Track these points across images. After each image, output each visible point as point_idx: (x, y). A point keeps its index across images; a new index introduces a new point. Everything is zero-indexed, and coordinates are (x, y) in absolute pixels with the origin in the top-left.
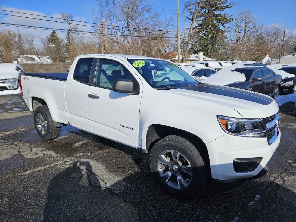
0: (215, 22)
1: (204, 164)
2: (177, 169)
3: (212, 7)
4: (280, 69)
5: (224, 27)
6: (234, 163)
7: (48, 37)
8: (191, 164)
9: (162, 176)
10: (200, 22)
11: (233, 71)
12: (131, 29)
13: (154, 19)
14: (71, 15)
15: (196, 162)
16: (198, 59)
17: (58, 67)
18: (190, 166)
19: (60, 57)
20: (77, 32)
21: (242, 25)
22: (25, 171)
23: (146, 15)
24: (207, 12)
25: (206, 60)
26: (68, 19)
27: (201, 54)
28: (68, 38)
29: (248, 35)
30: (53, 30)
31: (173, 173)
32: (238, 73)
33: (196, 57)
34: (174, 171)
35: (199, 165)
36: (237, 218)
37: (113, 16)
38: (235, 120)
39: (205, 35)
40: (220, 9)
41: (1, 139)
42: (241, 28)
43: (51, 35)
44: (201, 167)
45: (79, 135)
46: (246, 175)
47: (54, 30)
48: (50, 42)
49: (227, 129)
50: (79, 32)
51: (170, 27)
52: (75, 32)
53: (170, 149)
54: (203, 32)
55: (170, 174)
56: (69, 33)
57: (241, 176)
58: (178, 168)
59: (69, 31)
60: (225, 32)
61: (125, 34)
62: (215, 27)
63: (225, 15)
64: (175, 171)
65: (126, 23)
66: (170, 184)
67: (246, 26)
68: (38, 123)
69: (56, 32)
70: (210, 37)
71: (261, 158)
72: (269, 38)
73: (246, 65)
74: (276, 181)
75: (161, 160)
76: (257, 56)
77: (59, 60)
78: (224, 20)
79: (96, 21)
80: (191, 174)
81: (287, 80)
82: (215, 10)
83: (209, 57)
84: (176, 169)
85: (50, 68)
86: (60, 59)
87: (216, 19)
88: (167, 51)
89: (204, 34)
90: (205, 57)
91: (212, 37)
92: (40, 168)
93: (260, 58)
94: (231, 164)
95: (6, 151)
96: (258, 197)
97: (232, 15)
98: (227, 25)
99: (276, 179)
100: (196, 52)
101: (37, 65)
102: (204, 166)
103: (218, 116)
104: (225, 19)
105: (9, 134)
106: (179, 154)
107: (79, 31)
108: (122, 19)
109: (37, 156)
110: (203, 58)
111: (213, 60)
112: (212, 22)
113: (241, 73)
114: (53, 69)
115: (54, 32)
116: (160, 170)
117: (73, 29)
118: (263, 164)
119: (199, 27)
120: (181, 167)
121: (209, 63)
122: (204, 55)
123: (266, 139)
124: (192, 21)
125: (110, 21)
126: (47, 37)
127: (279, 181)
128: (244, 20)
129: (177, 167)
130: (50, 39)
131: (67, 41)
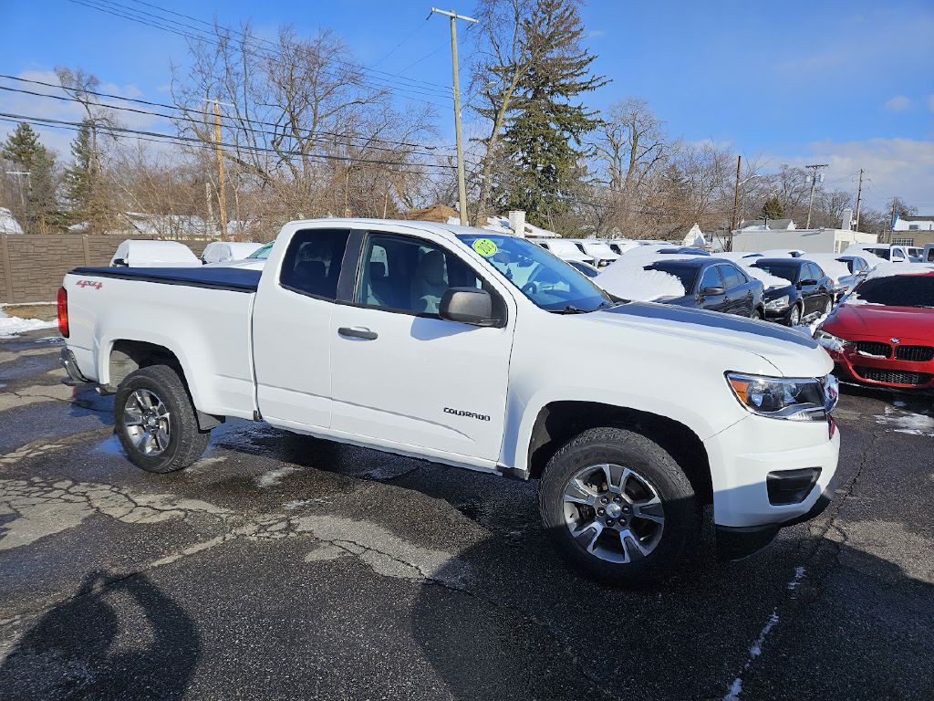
0: (553, 125)
1: (692, 493)
2: (618, 511)
3: (543, 84)
4: (752, 266)
5: (578, 142)
6: (770, 481)
7: (5, 143)
8: (660, 496)
9: (576, 534)
10: (513, 124)
11: (647, 268)
12: (302, 134)
13: (375, 107)
14: (92, 78)
15: (674, 489)
17: (76, 246)
18: (656, 500)
19: (50, 213)
20: (114, 132)
21: (625, 138)
22: (156, 557)
23: (352, 93)
24: (530, 95)
26: (82, 88)
27: (519, 216)
28: (84, 151)
29: (642, 168)
30: (23, 120)
31: (608, 524)
32: (663, 274)
33: (505, 225)
34: (608, 518)
35: (683, 495)
36: (774, 616)
37: (241, 88)
38: (761, 381)
39: (526, 162)
40: (565, 90)
41: (3, 476)
42: (623, 147)
43: (15, 136)
44: (687, 499)
45: (255, 454)
46: (789, 511)
47: (26, 121)
48: (12, 161)
49: (751, 403)
50: (119, 133)
51: (425, 133)
52: (105, 131)
53: (600, 462)
54: (521, 155)
55: (597, 526)
56: (86, 133)
57: (780, 515)
58: (623, 510)
59: (87, 127)
60: (580, 155)
61: (284, 147)
62: (555, 141)
63: (579, 108)
64: (611, 519)
65: (287, 115)
66: (599, 554)
67: (635, 140)
68: (131, 420)
69: (35, 129)
70: (540, 169)
71: (819, 470)
72: (698, 178)
73: (662, 252)
74: (828, 536)
75: (575, 493)
76: (672, 227)
77: (47, 223)
78: (577, 122)
79: (184, 100)
80: (661, 520)
81: (773, 294)
82: (552, 93)
83: (541, 227)
84: (614, 513)
86: (51, 218)
87: (558, 119)
88: (415, 205)
89: (523, 158)
90: (530, 226)
91: (547, 170)
92: (198, 547)
93: (678, 234)
94: (760, 484)
95: (48, 508)
96: (800, 571)
97: (598, 112)
98: (586, 137)
99: (825, 531)
100: (503, 211)
102: (693, 497)
103: (726, 373)
104: (580, 118)
105: (14, 460)
106: (627, 472)
107: (121, 130)
108: (272, 100)
109: (163, 517)
110: (526, 229)
111: (553, 234)
112: (546, 125)
113: (670, 276)
115: (26, 128)
116: (569, 521)
117: (100, 122)
118: (823, 482)
119: (509, 139)
120: (631, 505)
121: (549, 242)
122: (528, 220)
123: (826, 424)
124: (495, 120)
125: (233, 105)
127: (833, 535)
128: (631, 126)
129: (618, 508)
130: (11, 150)
131: (80, 159)
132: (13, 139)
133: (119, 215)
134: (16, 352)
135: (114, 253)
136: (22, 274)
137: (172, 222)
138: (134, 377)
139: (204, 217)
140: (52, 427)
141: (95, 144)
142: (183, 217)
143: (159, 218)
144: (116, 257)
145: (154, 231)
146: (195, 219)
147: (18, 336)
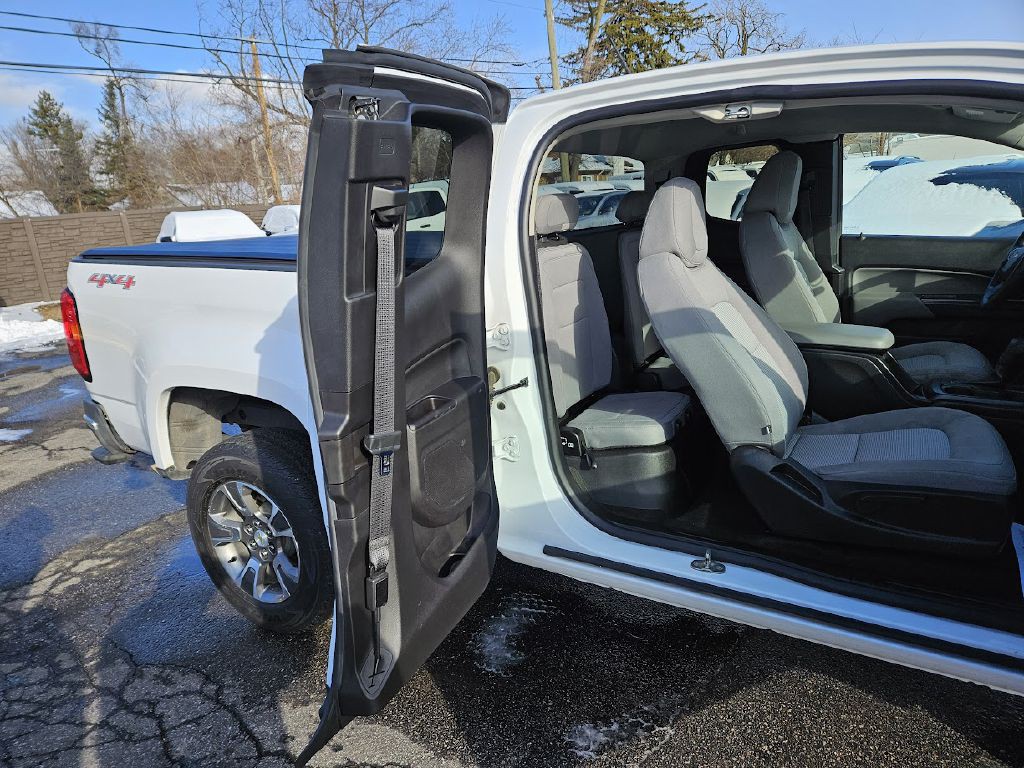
0: (649, 30)
5: (682, 48)
7: (27, 117)
16: (607, 168)
17: (113, 225)
19: (87, 193)
25: (634, 169)
28: (112, 116)
33: (601, 161)
43: (37, 108)
48: (38, 137)
52: (133, 91)
56: (111, 95)
59: (112, 89)
68: (223, 535)
77: (84, 203)
78: (680, 22)
85: (77, 232)
86: (89, 198)
87: (655, 21)
97: (705, 5)
101: (21, 225)
104: (683, 16)
108: (315, 33)
110: (627, 164)
112: (641, 30)
114: (94, 234)
115: (46, 97)
117: (125, 82)
126: (24, 119)
128: (739, 24)
130: (36, 125)
131: (109, 127)
132: (35, 112)
133: (161, 188)
134: (49, 371)
135: (158, 230)
136: (55, 265)
137: (218, 191)
138: (218, 460)
139: (254, 182)
140: (94, 517)
141: (124, 107)
142: (230, 184)
143: (203, 189)
144: (163, 234)
145: (199, 203)
146: (244, 185)
147: (52, 348)
